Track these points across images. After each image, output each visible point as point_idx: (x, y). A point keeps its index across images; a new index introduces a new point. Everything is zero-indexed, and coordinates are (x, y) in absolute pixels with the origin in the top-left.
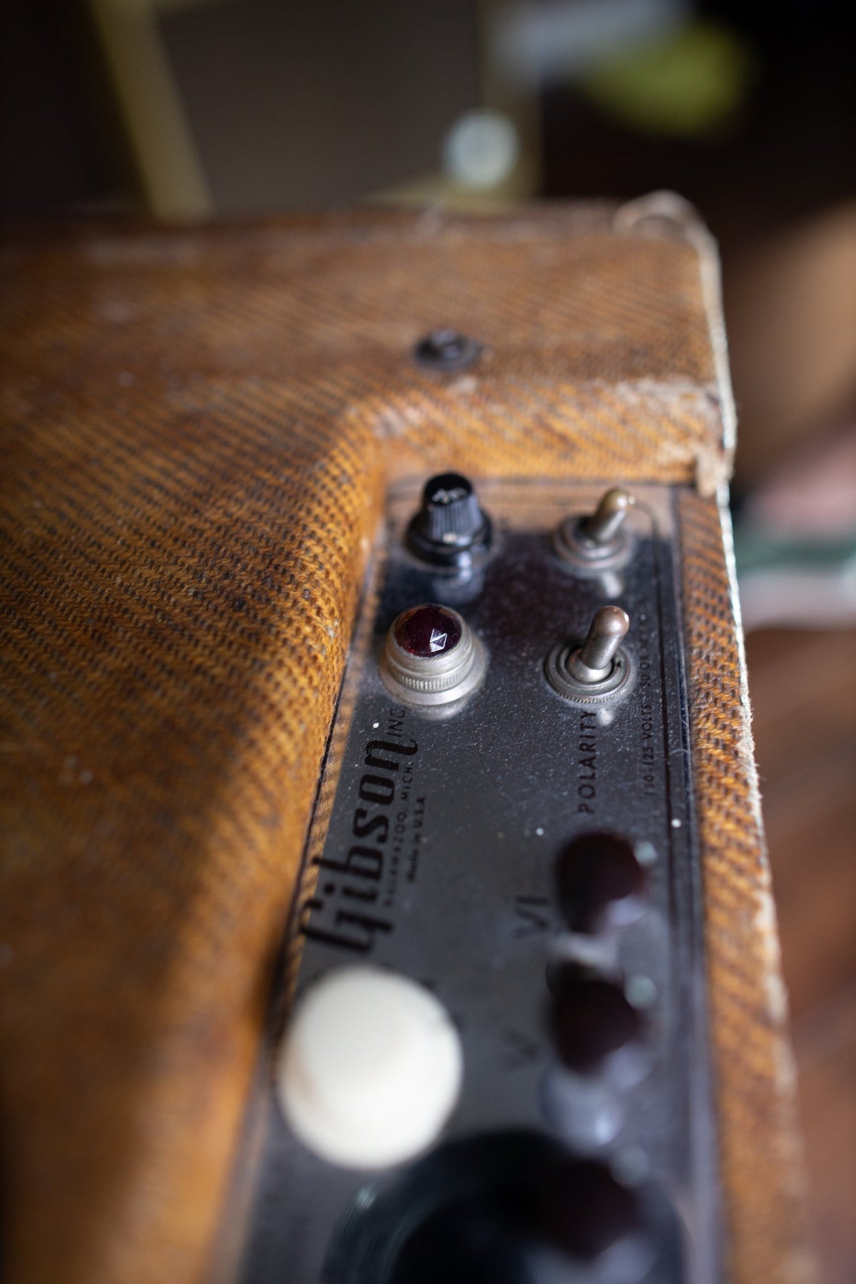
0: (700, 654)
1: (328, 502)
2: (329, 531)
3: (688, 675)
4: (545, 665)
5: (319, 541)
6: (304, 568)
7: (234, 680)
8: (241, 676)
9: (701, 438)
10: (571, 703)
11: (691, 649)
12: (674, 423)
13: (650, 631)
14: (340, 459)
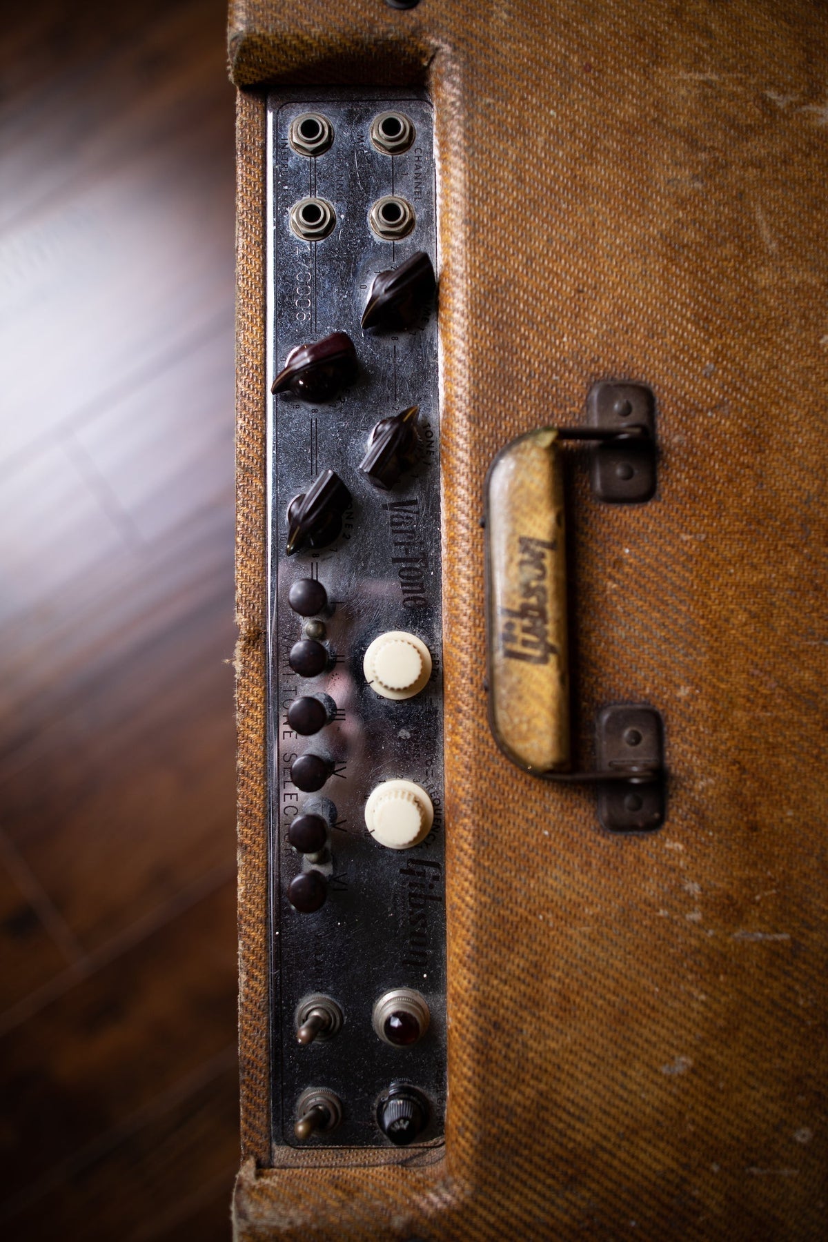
0: (262, 1034)
1: (467, 1109)
2: (462, 1086)
3: (268, 1020)
4: (342, 1020)
5: (465, 1077)
6: (469, 1055)
7: (486, 977)
8: (483, 980)
9: (253, 1189)
10: (328, 997)
11: (267, 1037)
12: (268, 1197)
13: (287, 1047)
14: (467, 1146)
